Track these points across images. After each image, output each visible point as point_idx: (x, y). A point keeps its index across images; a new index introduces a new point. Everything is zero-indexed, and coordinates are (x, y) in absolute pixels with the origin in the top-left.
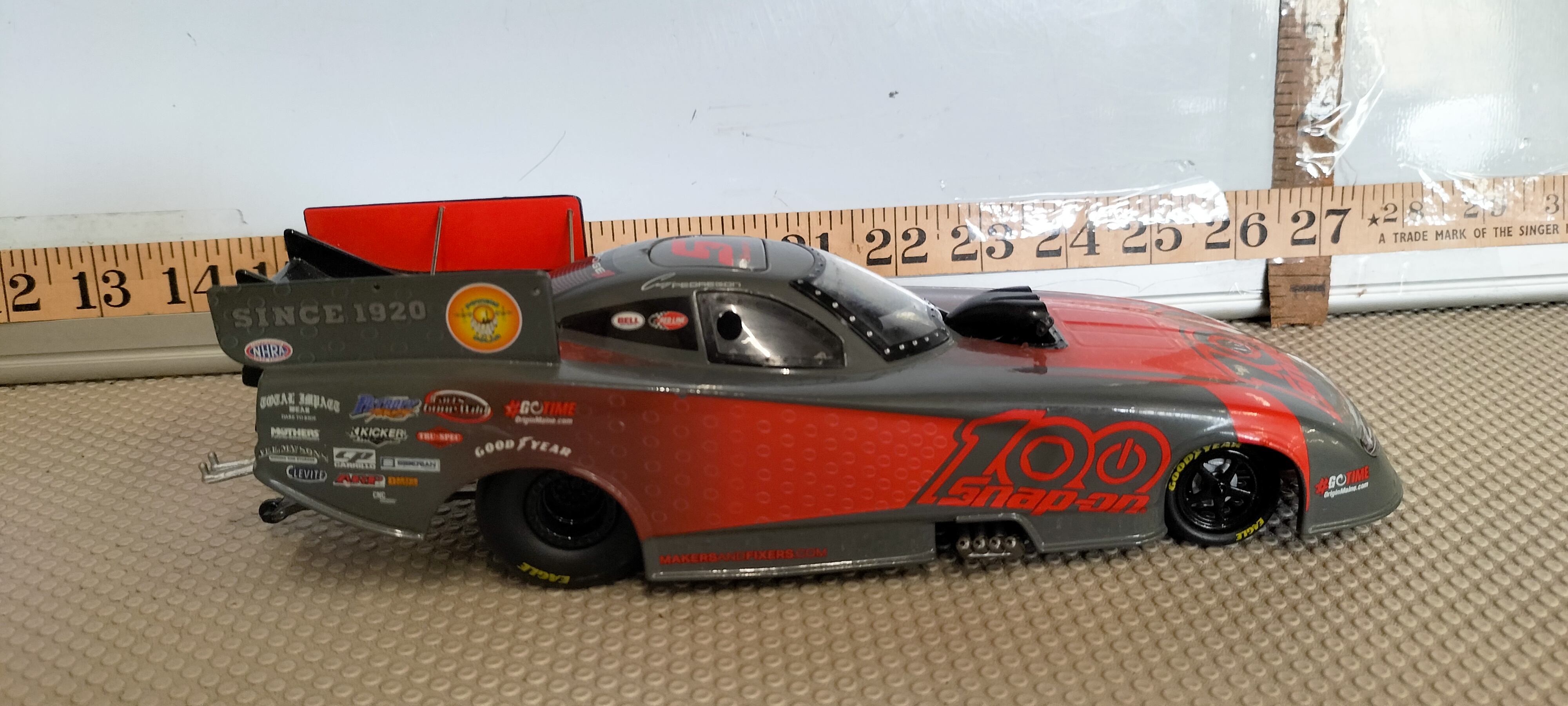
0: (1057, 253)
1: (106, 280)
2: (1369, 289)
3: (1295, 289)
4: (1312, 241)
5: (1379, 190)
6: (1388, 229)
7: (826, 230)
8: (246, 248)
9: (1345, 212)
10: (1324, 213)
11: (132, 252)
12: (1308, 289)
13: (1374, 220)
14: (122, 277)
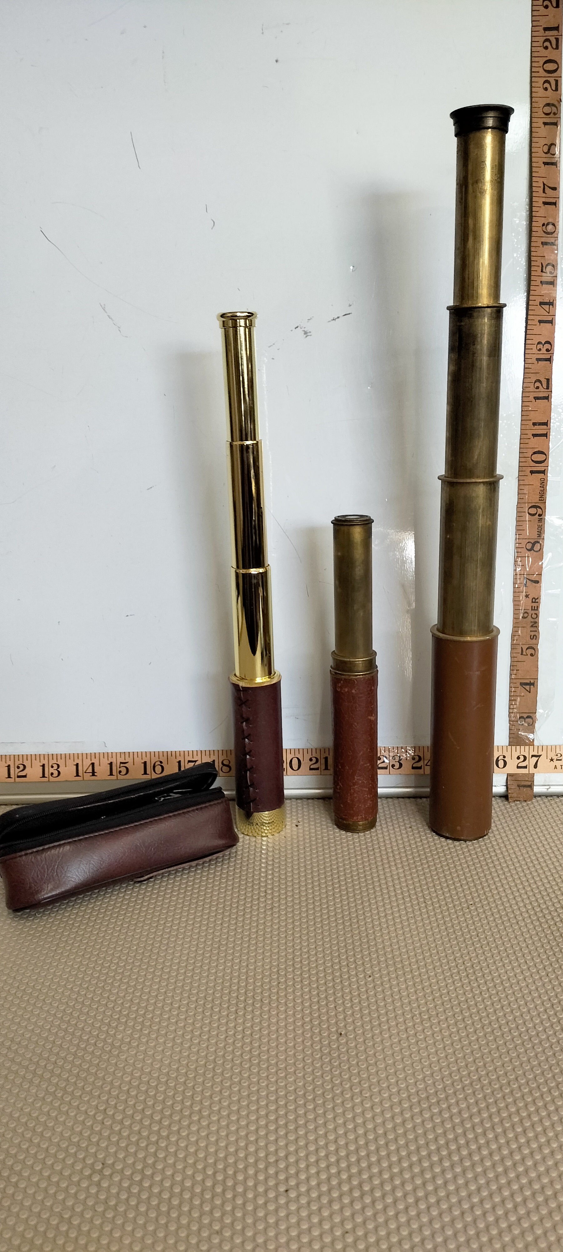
0: (420, 768)
1: (52, 767)
2: (552, 787)
3: (519, 786)
4: (525, 767)
5: (554, 748)
6: (558, 763)
7: (328, 756)
8: (106, 756)
9: (539, 756)
10: (530, 756)
11: (63, 757)
12: (525, 786)
13: (552, 760)
14: (58, 766)
